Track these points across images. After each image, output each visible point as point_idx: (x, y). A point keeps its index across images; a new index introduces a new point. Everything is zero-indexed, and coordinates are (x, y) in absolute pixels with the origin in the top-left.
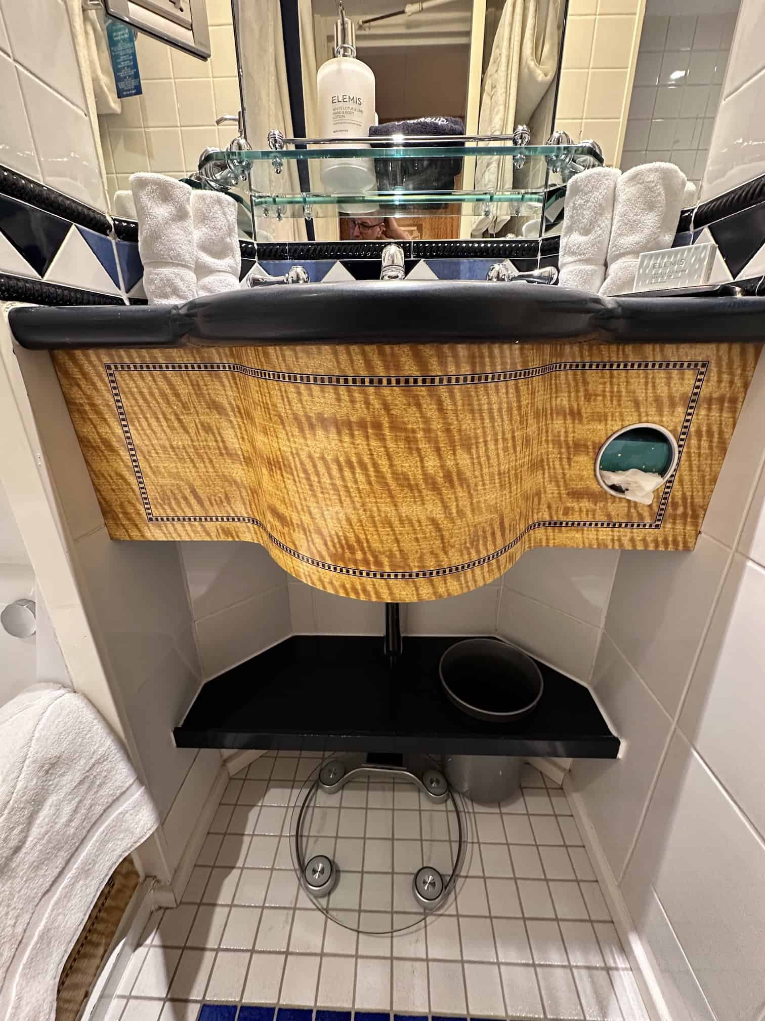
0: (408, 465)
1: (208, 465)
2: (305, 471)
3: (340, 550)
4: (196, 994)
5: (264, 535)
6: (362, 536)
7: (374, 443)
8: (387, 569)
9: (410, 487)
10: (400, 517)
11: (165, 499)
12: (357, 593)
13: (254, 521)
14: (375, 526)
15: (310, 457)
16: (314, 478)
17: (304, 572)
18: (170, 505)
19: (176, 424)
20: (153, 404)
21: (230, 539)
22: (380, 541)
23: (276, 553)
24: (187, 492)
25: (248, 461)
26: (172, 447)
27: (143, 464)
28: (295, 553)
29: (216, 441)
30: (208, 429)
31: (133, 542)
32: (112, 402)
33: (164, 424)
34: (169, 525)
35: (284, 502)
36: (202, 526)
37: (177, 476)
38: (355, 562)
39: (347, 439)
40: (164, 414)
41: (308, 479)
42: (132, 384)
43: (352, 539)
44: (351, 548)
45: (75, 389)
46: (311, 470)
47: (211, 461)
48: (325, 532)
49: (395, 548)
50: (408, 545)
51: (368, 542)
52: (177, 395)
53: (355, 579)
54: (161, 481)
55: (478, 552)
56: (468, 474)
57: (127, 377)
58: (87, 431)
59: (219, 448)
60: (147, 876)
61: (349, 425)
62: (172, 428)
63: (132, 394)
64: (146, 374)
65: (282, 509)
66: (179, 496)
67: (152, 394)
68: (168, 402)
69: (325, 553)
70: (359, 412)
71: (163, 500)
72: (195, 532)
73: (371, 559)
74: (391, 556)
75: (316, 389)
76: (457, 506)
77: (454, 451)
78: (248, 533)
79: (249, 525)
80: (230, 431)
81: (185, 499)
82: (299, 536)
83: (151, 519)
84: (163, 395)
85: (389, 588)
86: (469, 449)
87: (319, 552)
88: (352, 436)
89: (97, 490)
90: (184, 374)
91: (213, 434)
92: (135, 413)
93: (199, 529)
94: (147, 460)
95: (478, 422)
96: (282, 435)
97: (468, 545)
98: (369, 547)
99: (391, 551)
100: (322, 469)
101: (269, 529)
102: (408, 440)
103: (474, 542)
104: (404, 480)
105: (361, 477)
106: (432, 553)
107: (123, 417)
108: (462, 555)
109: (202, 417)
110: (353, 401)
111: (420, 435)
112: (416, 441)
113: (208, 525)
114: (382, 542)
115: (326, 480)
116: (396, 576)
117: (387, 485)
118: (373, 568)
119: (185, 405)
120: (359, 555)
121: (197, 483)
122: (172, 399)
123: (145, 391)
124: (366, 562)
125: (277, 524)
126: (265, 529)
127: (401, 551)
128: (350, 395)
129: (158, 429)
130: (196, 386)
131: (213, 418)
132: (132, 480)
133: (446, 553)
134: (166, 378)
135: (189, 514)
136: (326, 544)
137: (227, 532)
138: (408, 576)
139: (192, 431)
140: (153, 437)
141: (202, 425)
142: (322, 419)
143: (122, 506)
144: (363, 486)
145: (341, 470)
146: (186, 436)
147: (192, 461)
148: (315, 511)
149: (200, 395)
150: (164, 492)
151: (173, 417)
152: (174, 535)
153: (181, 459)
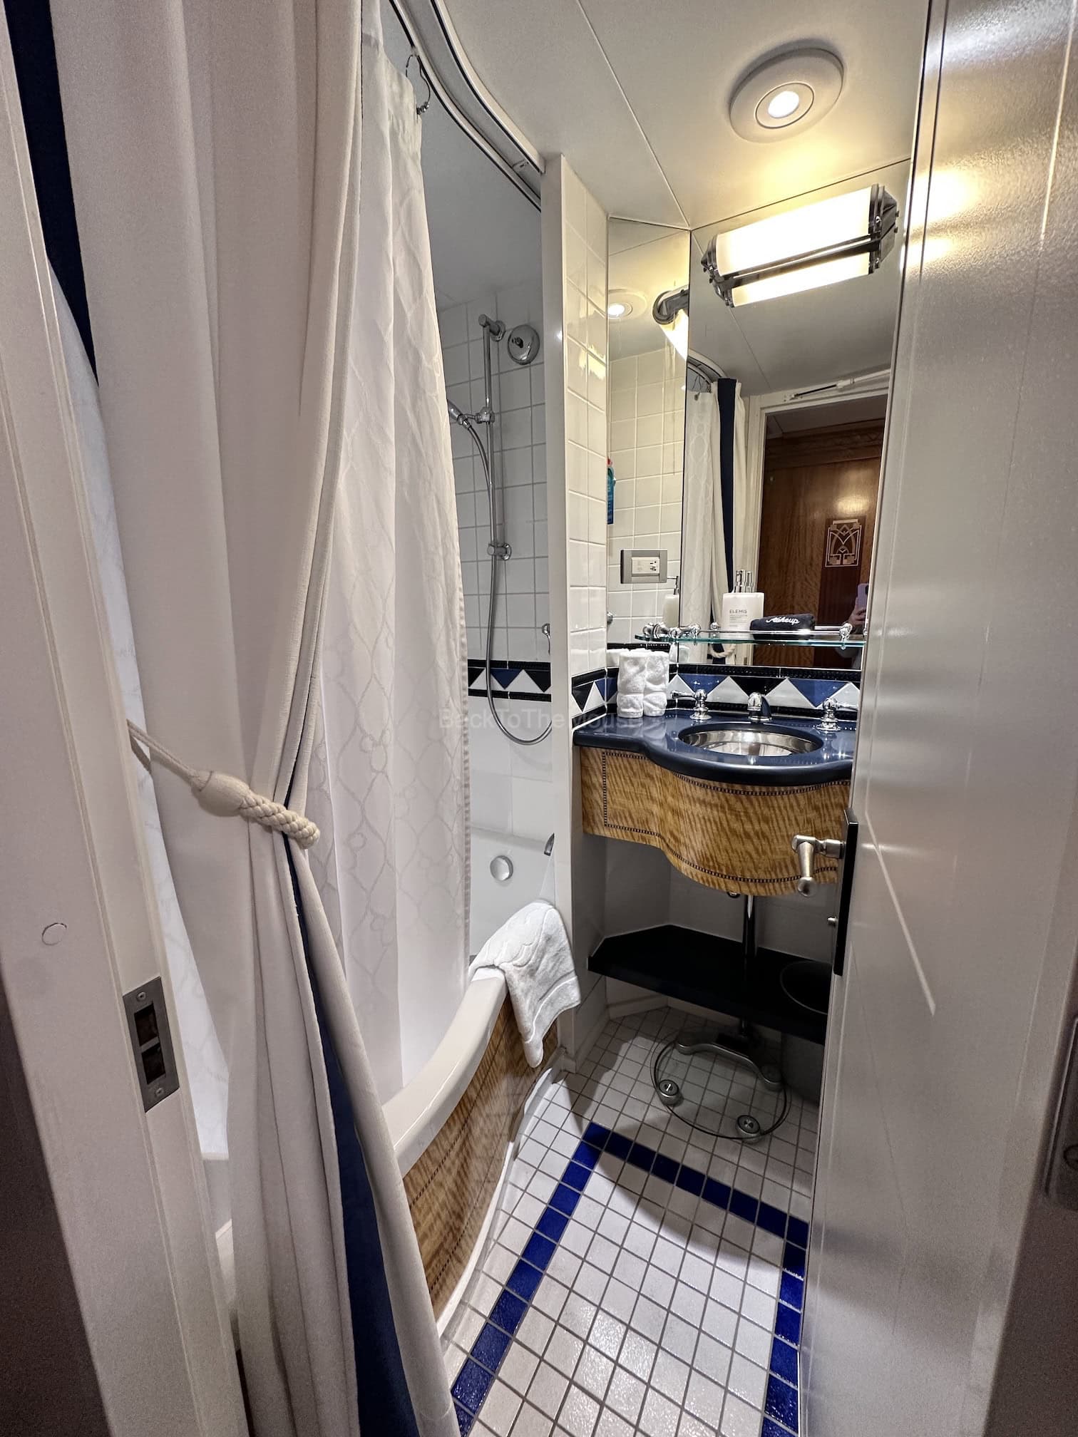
0: (736, 826)
1: (640, 803)
2: (690, 820)
3: (702, 860)
4: (588, 1115)
5: (664, 845)
6: (713, 855)
7: (721, 814)
8: (725, 873)
9: (737, 836)
10: (732, 848)
11: (615, 816)
12: (709, 883)
13: (659, 836)
14: (720, 850)
15: (692, 813)
16: (693, 823)
17: (685, 868)
18: (617, 819)
19: (629, 781)
20: (620, 771)
21: (645, 843)
22: (722, 858)
23: (670, 856)
24: (627, 815)
25: (661, 805)
26: (624, 792)
27: (608, 798)
28: (679, 856)
29: (646, 792)
30: (643, 785)
31: (594, 836)
32: (601, 768)
33: (623, 780)
34: (614, 829)
35: (678, 830)
36: (631, 833)
37: (623, 806)
38: (709, 867)
39: (709, 810)
40: (624, 776)
41: (690, 823)
42: (612, 762)
43: (708, 855)
44: (707, 859)
45: (587, 760)
46: (692, 819)
47: (642, 801)
48: (696, 849)
49: (729, 862)
50: (736, 863)
51: (716, 857)
52: (632, 769)
53: (709, 875)
54: (615, 807)
55: (776, 875)
56: (767, 834)
57: (611, 759)
58: (586, 778)
59: (647, 795)
60: (562, 1046)
61: (711, 805)
62: (626, 783)
63: (611, 765)
64: (619, 758)
65: (676, 833)
66: (623, 816)
67: (620, 766)
68: (627, 771)
69: (695, 860)
70: (716, 801)
71: (614, 816)
72: (627, 836)
73: (717, 866)
74: (727, 867)
75: (698, 788)
76: (762, 848)
77: (759, 823)
78: (655, 843)
79: (657, 837)
80: (655, 789)
81: (625, 818)
82: (683, 849)
83: (605, 825)
84: (626, 768)
85: (725, 883)
86: (768, 823)
87: (692, 859)
88: (711, 809)
89: (583, 806)
90: (637, 760)
91: (646, 788)
92: (610, 774)
93: (629, 834)
94: (611, 796)
95: (772, 811)
96: (681, 801)
97: (770, 869)
98: (716, 861)
99: (727, 864)
100: (697, 819)
101: (667, 841)
102: (736, 816)
103: (774, 868)
104: (734, 832)
105: (714, 828)
106: (748, 869)
107: (604, 775)
108: (766, 874)
109: (642, 780)
110: (713, 796)
111: (742, 814)
112: (740, 816)
113: (635, 833)
114: (723, 859)
115: (699, 825)
116: (729, 877)
117: (726, 833)
118: (718, 871)
119: (635, 774)
120: (711, 864)
121: (633, 811)
122: (629, 770)
123: (618, 765)
124: (715, 868)
125: (672, 840)
126: (665, 841)
127: (732, 866)
128: (712, 793)
129: (619, 783)
130: (641, 765)
131: (648, 781)
132: (602, 804)
133: (757, 872)
134: (628, 761)
135: (626, 825)
136: (696, 855)
137: (643, 839)
138: (735, 879)
139: (636, 785)
140: (616, 786)
141: (641, 784)
142: (699, 799)
143: (593, 816)
144: (715, 831)
145: (705, 822)
146: (631, 787)
147: (633, 800)
148: (692, 838)
149: (643, 769)
150: (616, 813)
151: (628, 778)
152: (616, 835)
153: (628, 798)
